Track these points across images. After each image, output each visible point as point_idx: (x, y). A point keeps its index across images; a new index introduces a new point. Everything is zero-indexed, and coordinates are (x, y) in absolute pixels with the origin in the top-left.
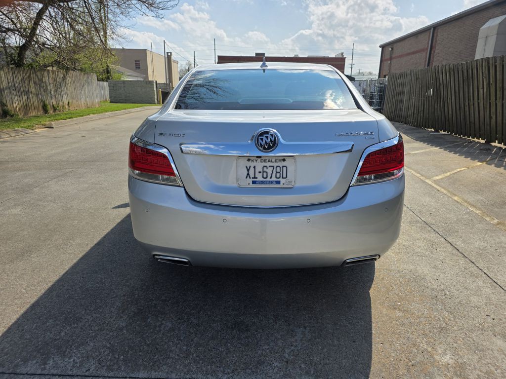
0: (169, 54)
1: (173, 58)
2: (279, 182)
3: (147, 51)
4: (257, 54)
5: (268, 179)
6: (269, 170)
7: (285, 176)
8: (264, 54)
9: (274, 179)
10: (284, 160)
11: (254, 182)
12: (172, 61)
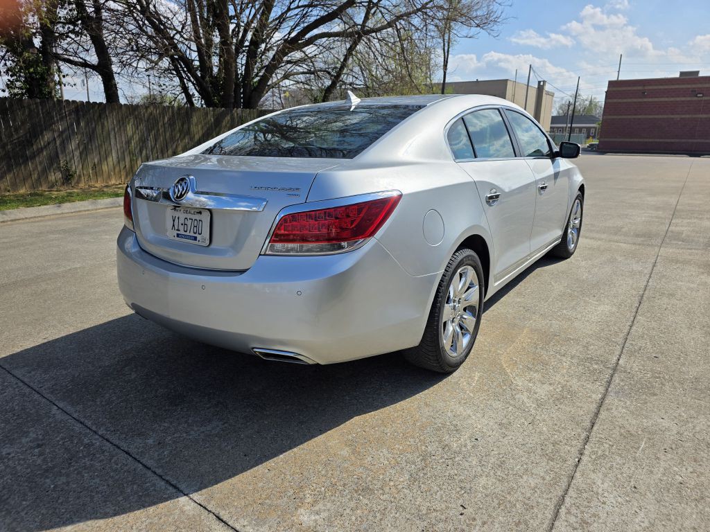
0: (542, 84)
1: (547, 88)
2: (195, 239)
3: (509, 82)
4: (682, 74)
5: (187, 233)
6: (189, 222)
7: (200, 232)
8: (698, 72)
9: (192, 234)
10: (200, 213)
11: (178, 235)
12: (544, 93)
